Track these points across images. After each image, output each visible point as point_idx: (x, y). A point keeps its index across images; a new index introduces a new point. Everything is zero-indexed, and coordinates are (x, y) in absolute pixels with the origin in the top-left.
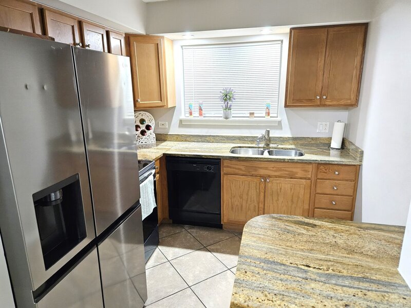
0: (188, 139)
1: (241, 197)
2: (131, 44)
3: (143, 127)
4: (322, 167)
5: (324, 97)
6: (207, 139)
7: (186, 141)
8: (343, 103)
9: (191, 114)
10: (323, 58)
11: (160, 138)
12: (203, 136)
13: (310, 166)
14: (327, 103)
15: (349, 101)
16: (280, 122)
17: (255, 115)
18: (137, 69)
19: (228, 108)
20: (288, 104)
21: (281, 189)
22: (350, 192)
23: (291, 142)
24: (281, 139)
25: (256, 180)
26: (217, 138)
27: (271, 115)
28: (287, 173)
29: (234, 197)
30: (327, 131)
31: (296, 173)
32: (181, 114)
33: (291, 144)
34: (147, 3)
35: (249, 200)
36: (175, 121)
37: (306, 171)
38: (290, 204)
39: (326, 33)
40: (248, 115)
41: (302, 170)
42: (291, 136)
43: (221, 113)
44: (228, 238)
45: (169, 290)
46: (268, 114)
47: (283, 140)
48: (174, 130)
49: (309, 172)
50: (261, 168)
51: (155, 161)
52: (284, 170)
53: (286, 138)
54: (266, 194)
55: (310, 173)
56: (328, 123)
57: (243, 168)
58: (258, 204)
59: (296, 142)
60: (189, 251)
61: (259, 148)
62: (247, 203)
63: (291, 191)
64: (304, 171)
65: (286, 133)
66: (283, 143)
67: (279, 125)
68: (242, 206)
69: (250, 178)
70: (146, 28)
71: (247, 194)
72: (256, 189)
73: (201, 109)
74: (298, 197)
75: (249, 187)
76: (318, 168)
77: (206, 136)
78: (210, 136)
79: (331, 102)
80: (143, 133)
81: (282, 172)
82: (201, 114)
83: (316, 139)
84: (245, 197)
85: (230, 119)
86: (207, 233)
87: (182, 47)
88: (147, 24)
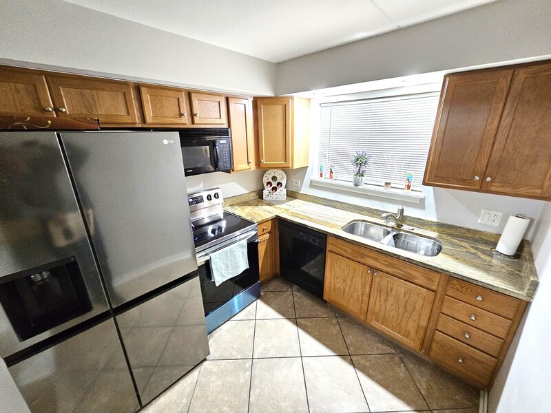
0: (316, 200)
1: (344, 281)
2: (258, 107)
3: (274, 184)
4: (455, 282)
5: (489, 179)
6: (334, 204)
7: (314, 202)
8: (523, 193)
9: (321, 175)
10: (497, 118)
11: (292, 195)
12: (330, 200)
13: (438, 276)
14: (493, 188)
15: (539, 191)
16: (422, 201)
17: (392, 185)
18: (263, 132)
19: (360, 174)
20: (426, 182)
21: (392, 289)
22: (502, 332)
23: (434, 228)
24: (421, 221)
25: (362, 268)
26: (344, 205)
27: (411, 188)
28: (402, 273)
29: (337, 278)
30: (497, 224)
31: (415, 277)
32: (313, 175)
33: (434, 231)
34: (278, 63)
35: (353, 287)
36: (307, 181)
37: (430, 280)
38: (401, 310)
39: (509, 79)
40: (383, 184)
41: (424, 276)
42: (436, 221)
43: (352, 178)
44: (325, 316)
45: (234, 353)
46: (409, 187)
47: (422, 223)
48: (306, 190)
49: (434, 281)
50: (370, 257)
51: (258, 225)
52: (398, 268)
53: (428, 221)
54: (372, 288)
55: (436, 284)
56: (500, 214)
57: (348, 250)
58: (363, 294)
59: (441, 229)
60: (279, 316)
61: (387, 226)
62: (350, 289)
63: (405, 296)
64: (426, 278)
65: (430, 215)
66: (422, 227)
67: (421, 204)
68: (344, 290)
69: (355, 264)
70: (275, 90)
71: (352, 280)
72: (362, 278)
73: (331, 172)
74: (414, 308)
75: (354, 273)
76: (449, 282)
77: (333, 201)
78: (337, 201)
79: (502, 187)
80: (274, 189)
81: (394, 270)
82: (331, 178)
83: (475, 232)
84: (348, 282)
85: (360, 187)
86: (309, 302)
87: (320, 105)
88: (275, 85)
